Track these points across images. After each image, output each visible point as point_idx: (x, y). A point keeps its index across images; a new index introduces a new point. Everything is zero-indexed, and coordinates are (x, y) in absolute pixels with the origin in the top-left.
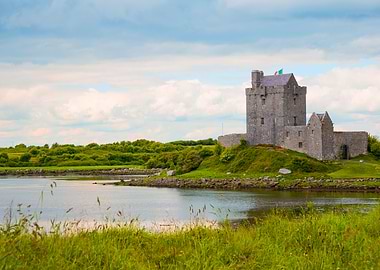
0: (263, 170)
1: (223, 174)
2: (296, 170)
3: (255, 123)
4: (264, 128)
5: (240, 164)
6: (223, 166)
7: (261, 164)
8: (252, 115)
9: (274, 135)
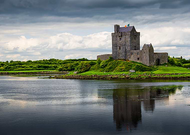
0: (121, 70)
1: (102, 73)
2: (137, 71)
3: (116, 49)
4: (120, 51)
5: (110, 68)
6: (102, 69)
7: (120, 68)
8: (115, 45)
9: (126, 55)
